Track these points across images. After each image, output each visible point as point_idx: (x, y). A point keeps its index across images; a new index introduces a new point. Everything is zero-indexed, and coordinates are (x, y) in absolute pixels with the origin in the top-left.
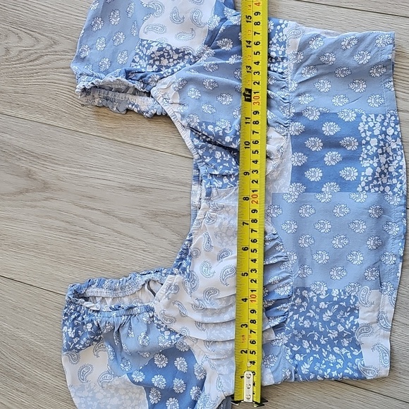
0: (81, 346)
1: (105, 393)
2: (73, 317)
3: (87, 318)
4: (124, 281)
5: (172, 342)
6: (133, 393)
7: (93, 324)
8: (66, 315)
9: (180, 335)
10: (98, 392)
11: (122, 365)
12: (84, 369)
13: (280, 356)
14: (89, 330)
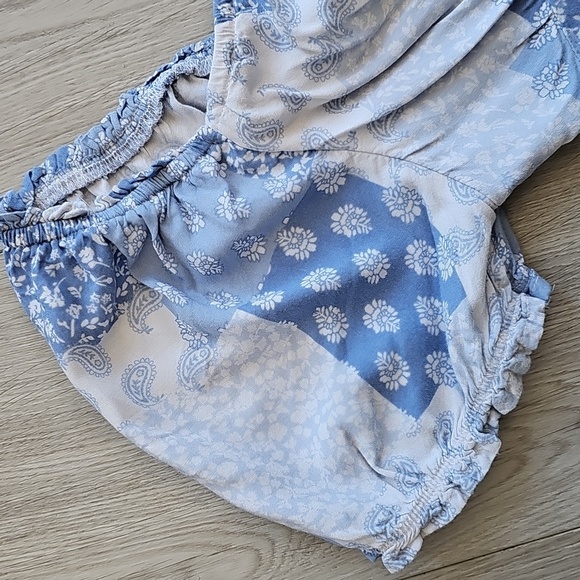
0: (95, 320)
1: (213, 399)
2: (35, 261)
3: (70, 243)
4: (114, 119)
5: (300, 176)
6: (277, 355)
7: (94, 245)
8: (16, 271)
9: (312, 152)
10: (196, 407)
11: (214, 303)
12: (134, 377)
13: (569, 56)
14: (92, 265)
